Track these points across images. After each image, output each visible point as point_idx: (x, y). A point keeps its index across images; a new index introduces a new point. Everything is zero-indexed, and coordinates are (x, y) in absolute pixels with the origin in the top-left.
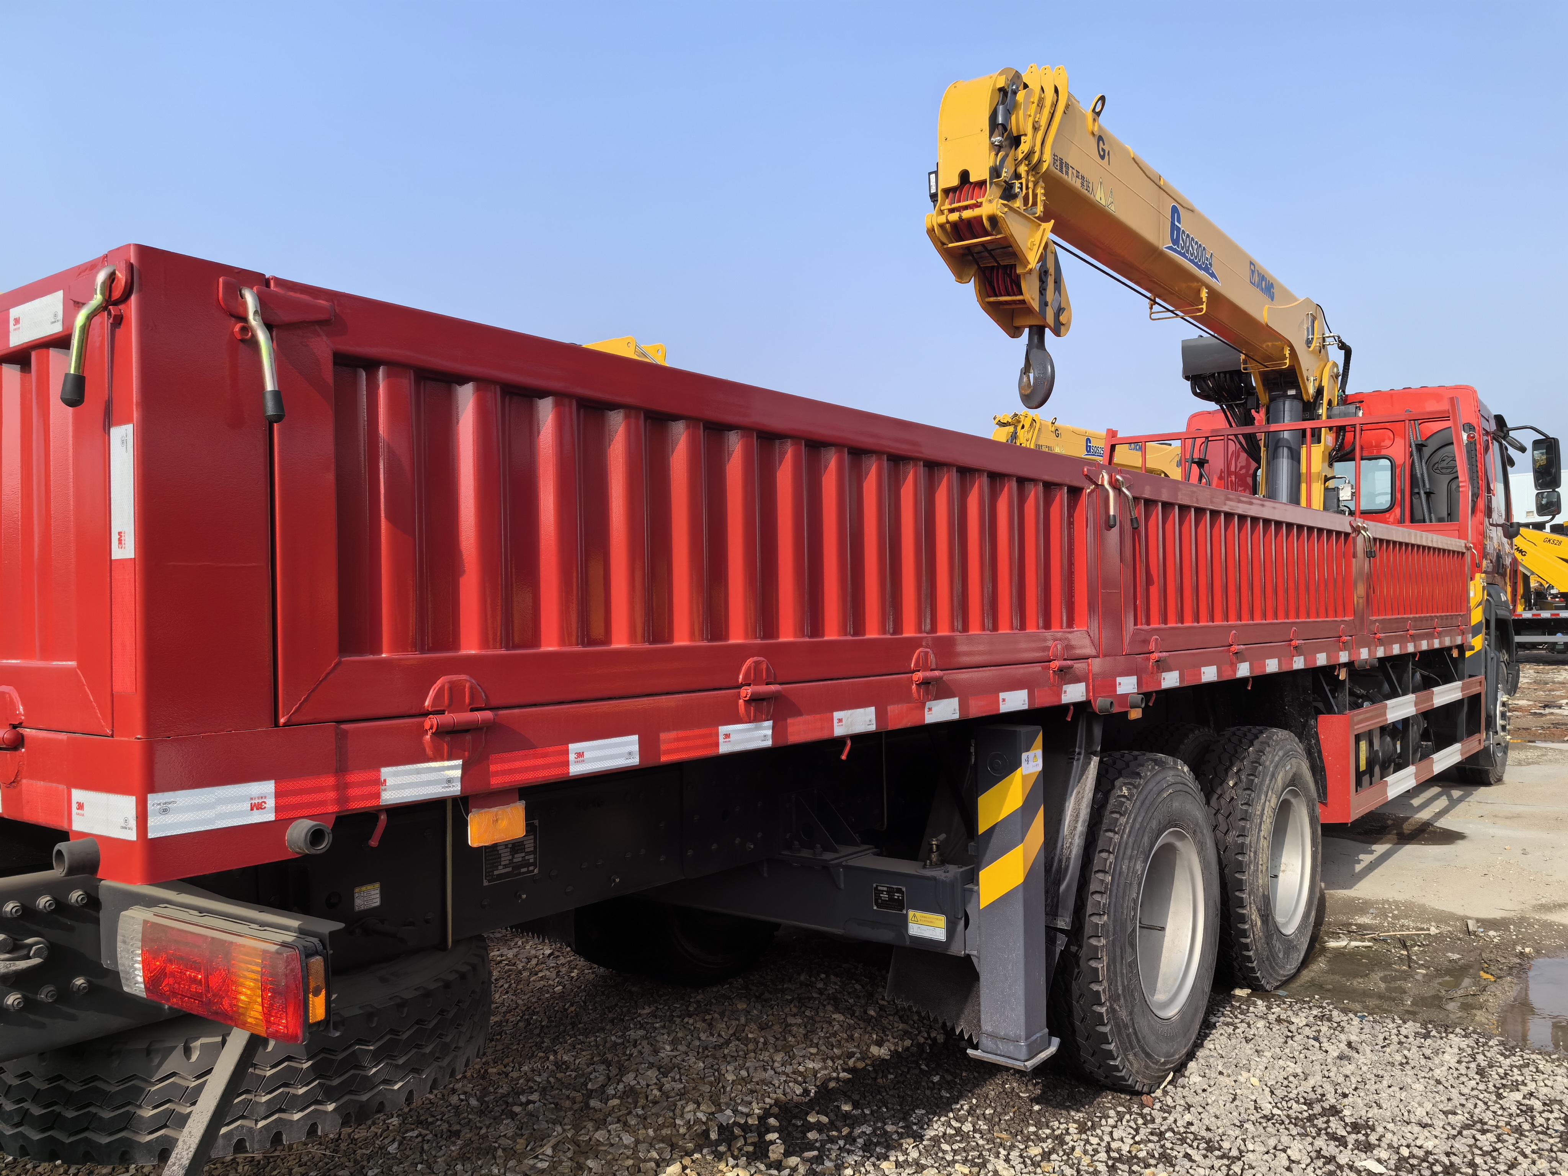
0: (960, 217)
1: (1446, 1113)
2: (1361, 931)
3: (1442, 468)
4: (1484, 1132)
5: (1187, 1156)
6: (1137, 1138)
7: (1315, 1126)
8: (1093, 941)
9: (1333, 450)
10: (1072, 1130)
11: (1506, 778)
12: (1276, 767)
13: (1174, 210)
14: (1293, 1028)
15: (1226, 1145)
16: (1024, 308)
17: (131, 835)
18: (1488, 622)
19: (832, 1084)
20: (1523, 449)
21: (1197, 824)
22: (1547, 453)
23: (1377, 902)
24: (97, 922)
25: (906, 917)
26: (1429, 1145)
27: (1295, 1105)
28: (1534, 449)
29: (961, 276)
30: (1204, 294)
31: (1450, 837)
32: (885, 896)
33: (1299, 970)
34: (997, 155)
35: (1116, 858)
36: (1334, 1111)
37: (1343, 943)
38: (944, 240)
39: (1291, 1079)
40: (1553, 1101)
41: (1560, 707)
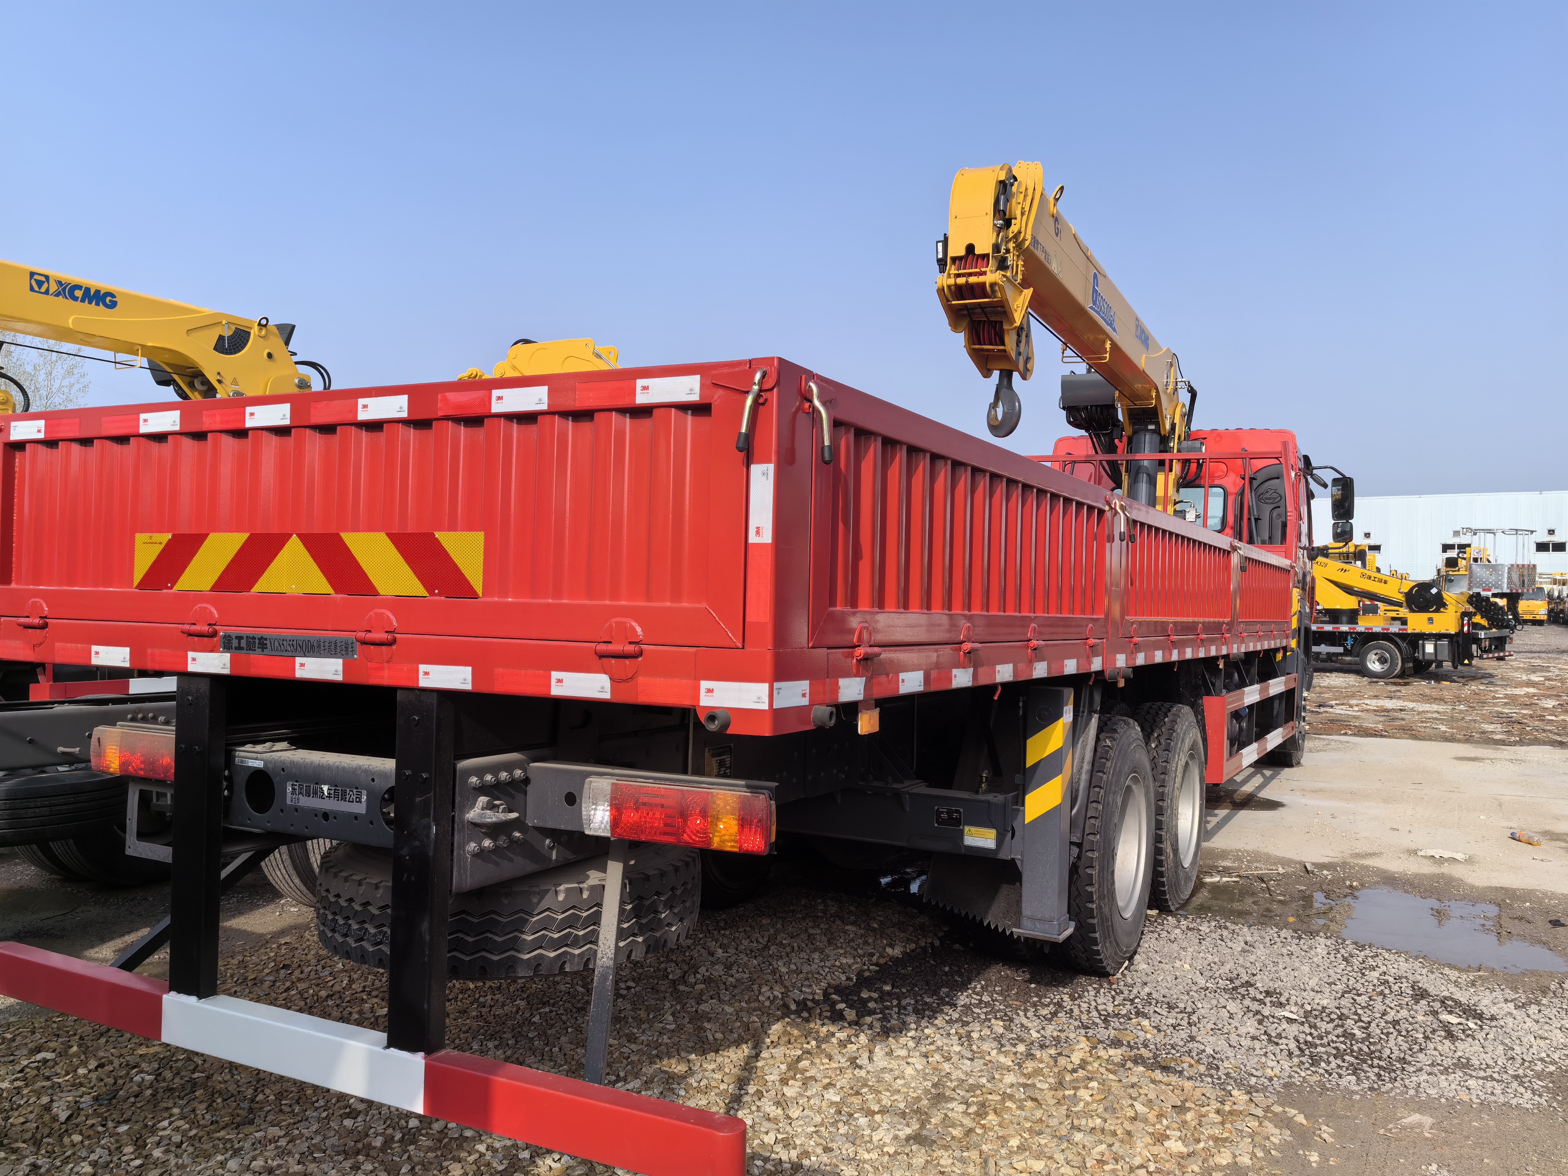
0: (967, 282)
1: (1330, 984)
2: (1226, 871)
3: (1266, 499)
4: (1359, 995)
5: (1155, 1012)
6: (1116, 1003)
7: (1239, 993)
8: (1089, 854)
9: (1181, 478)
10: (1065, 999)
11: (1302, 761)
12: (1184, 734)
13: (1095, 276)
14: (1202, 933)
15: (1182, 1005)
16: (1004, 356)
17: (765, 707)
18: (1299, 628)
19: (867, 974)
20: (1325, 486)
21: (1146, 773)
22: (1342, 489)
23: (1231, 851)
24: (525, 793)
25: (962, 831)
26: (1325, 1002)
27: (1221, 981)
28: (1333, 485)
29: (955, 325)
30: (1108, 346)
31: (1272, 805)
32: (944, 816)
33: (1192, 895)
34: (998, 235)
35: (1105, 792)
36: (1248, 984)
37: (1217, 879)
38: (950, 298)
39: (1212, 965)
40: (1400, 978)
41: (1332, 707)
